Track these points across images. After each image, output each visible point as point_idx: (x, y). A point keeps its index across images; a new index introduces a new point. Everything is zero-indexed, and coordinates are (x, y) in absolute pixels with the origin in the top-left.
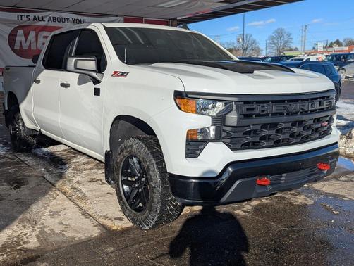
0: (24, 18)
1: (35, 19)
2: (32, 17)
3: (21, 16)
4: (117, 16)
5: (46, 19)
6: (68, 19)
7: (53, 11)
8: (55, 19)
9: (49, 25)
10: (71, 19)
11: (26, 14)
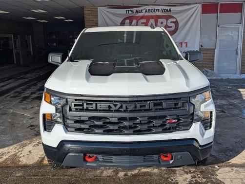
0: (130, 12)
1: (137, 12)
2: (135, 11)
3: (128, 11)
4: (196, 3)
5: (144, 11)
6: (158, 10)
7: (149, 5)
8: (149, 11)
9: (146, 15)
10: (160, 9)
11: (131, 9)
